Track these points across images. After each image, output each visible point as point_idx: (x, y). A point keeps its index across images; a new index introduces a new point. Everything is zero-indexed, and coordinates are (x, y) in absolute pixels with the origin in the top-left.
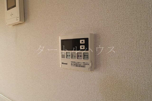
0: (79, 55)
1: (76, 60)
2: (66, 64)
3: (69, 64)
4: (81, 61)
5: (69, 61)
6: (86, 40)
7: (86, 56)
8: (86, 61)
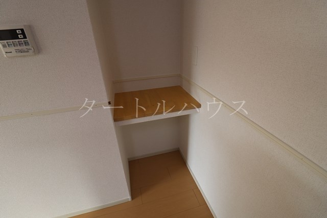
0: (21, 43)
1: (19, 48)
2: (11, 52)
3: (14, 52)
4: (24, 47)
5: (12, 49)
6: (22, 30)
7: (26, 43)
8: (28, 47)
